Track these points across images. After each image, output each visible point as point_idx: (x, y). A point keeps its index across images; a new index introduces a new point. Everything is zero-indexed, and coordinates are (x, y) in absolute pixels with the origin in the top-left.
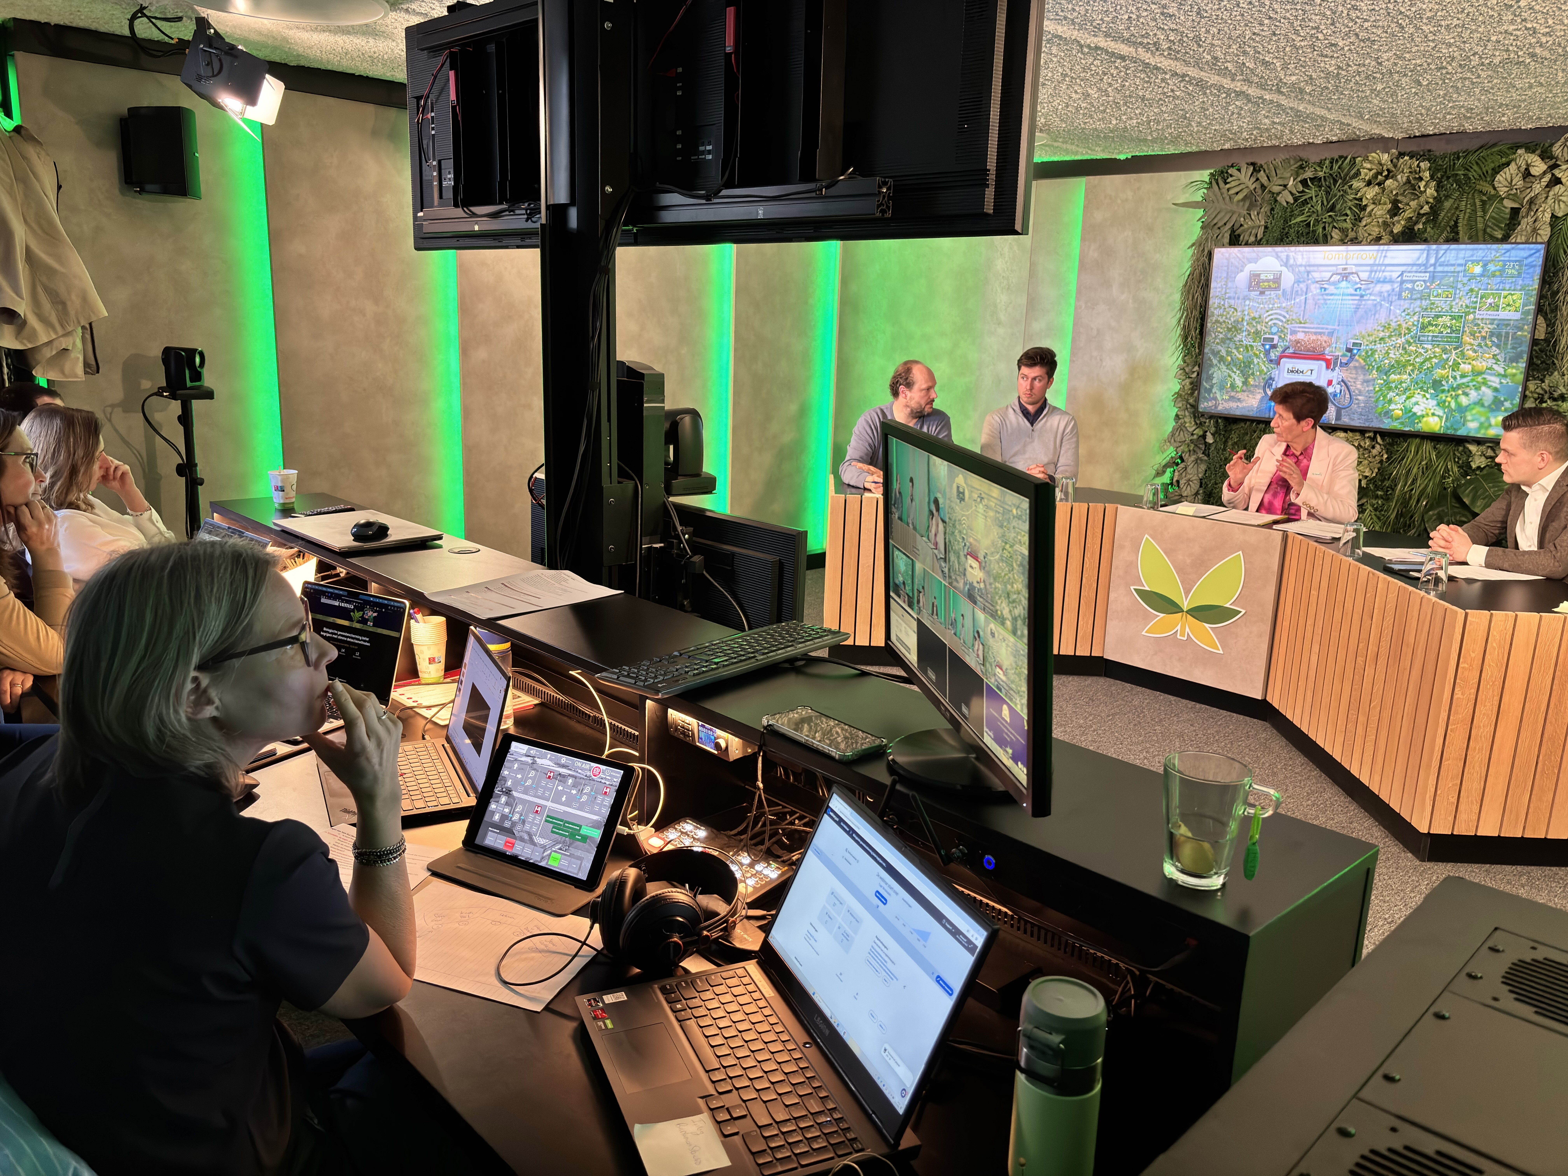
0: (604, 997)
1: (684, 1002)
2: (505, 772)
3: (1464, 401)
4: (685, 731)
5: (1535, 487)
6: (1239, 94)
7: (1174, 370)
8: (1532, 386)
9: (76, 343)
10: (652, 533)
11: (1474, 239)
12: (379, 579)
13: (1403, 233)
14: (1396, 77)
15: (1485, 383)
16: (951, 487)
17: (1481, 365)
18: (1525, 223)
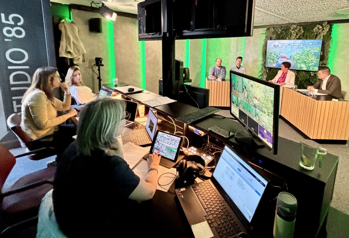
0: (181, 189)
1: (197, 190)
2: (157, 138)
3: (310, 65)
4: (192, 130)
5: (325, 79)
6: (273, 15)
7: (261, 60)
8: (320, 63)
9: (81, 57)
10: (181, 90)
11: (310, 39)
12: (133, 99)
13: (298, 38)
14: (299, 13)
15: (313, 62)
16: (249, 84)
17: (312, 59)
18: (319, 36)
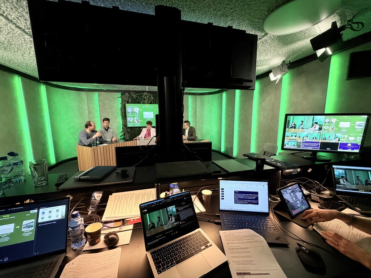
13: (150, 103)
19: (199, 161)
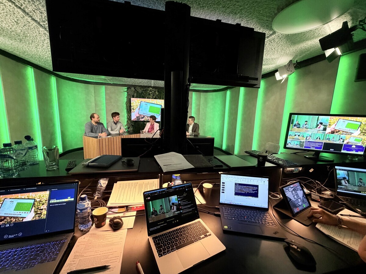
19: (201, 155)
